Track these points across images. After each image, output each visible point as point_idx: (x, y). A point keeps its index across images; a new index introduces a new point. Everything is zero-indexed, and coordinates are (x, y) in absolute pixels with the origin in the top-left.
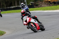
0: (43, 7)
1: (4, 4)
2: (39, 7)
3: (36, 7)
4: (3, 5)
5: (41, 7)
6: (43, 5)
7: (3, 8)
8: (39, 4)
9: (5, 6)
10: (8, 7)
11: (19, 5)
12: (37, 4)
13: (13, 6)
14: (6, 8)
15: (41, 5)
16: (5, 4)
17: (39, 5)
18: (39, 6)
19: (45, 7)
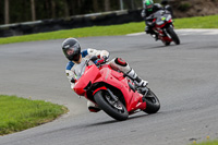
0: (207, 15)
1: (62, 3)
2: (190, 16)
3: (180, 17)
4: (58, 8)
5: (197, 15)
6: (205, 10)
7: (60, 19)
8: (190, 4)
9: (67, 10)
10: (78, 16)
11: (118, 9)
12: (183, 3)
13: (94, 12)
14: (68, 18)
15: (197, 7)
16: (66, 5)
17: (192, 7)
18: (192, 11)
19: (213, 14)
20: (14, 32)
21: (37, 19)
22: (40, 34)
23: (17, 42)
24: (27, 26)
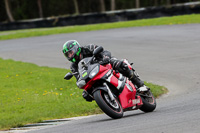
14: (169, 6)
20: (119, 18)
21: (141, 6)
22: (144, 20)
23: (122, 27)
24: (131, 12)
